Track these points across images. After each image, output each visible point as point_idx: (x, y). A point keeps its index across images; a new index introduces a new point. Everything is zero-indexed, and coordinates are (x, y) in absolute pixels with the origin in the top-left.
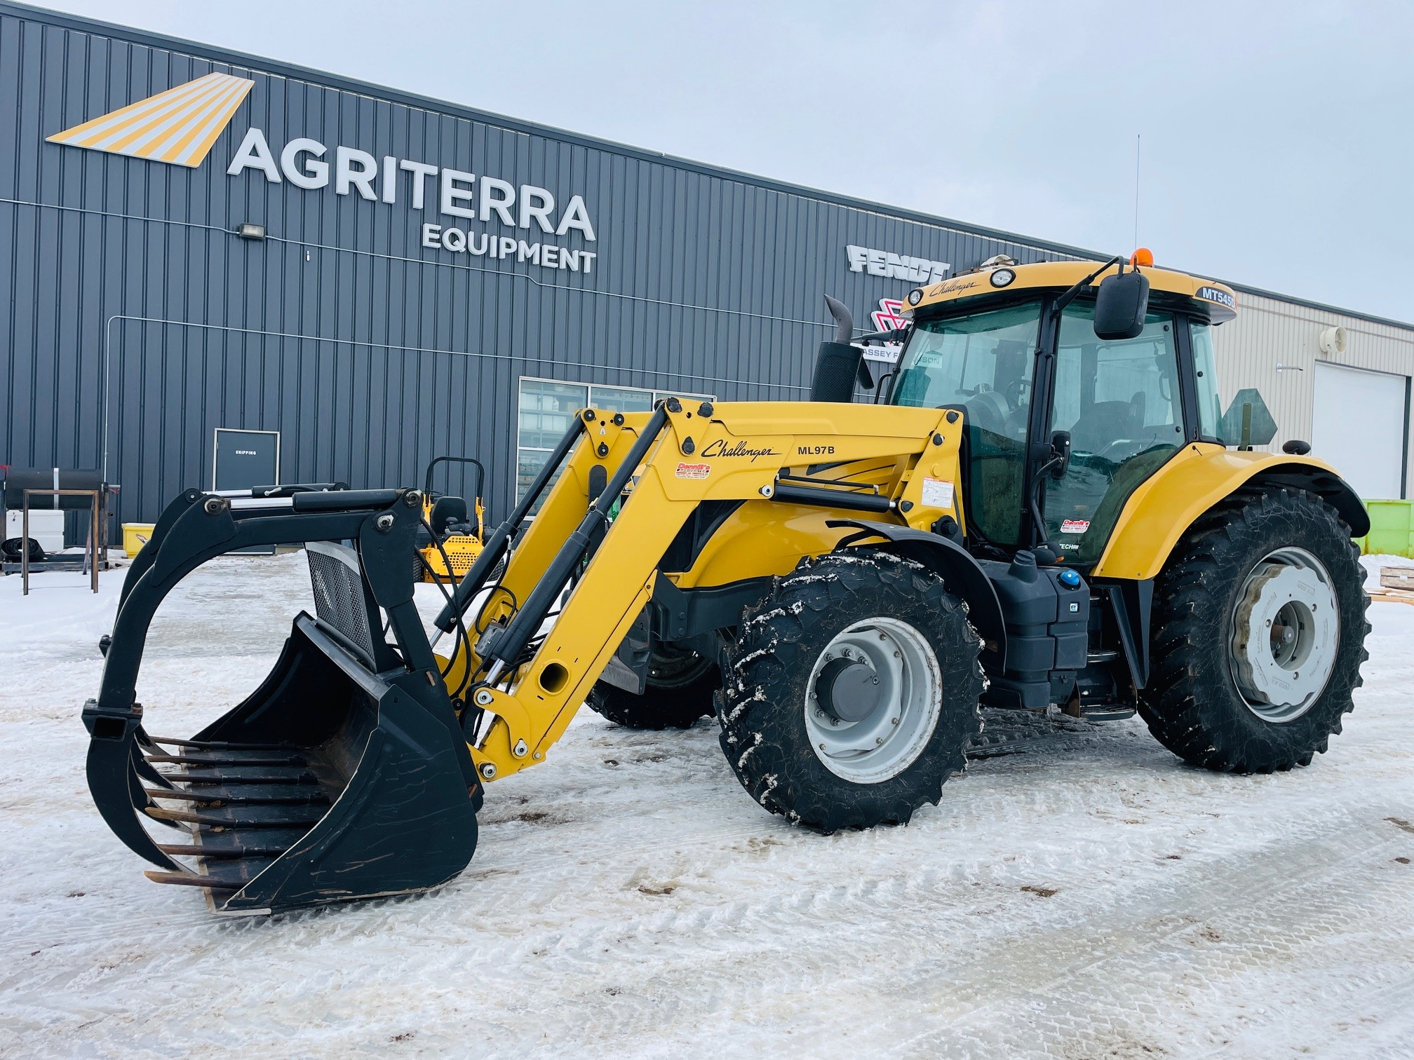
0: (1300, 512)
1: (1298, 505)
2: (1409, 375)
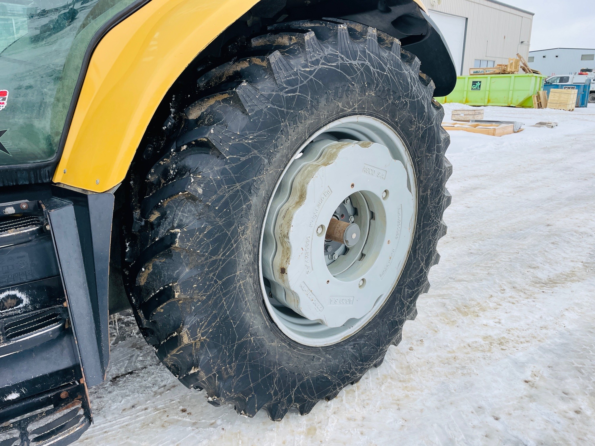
0: (367, 63)
1: (364, 52)
2: (467, 17)
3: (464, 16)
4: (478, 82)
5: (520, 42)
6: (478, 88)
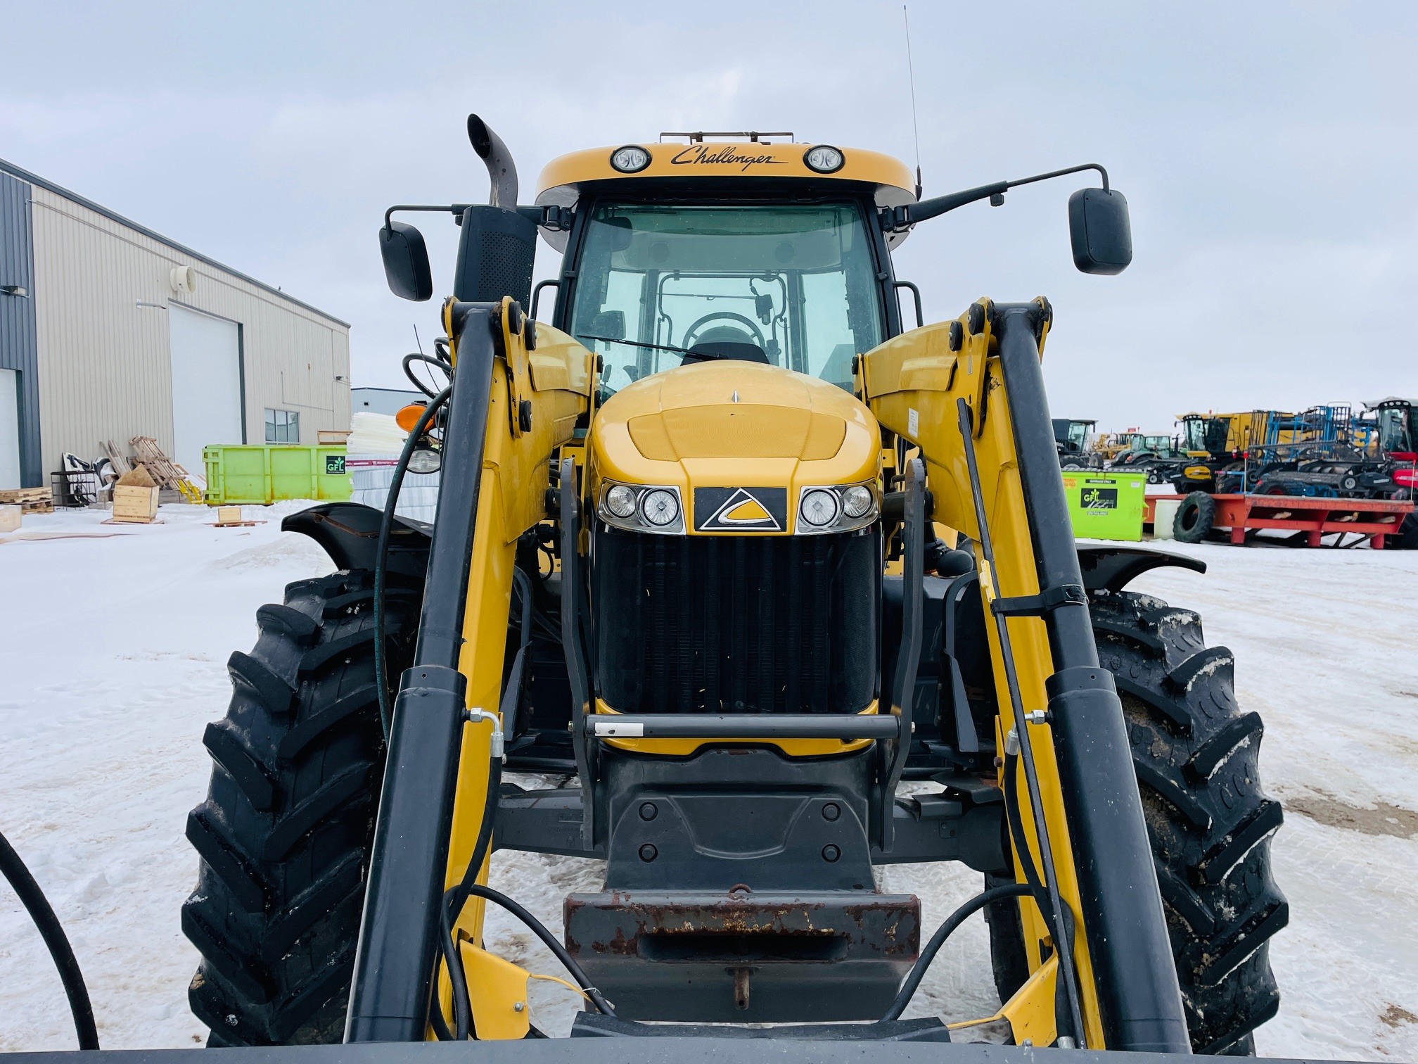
2: (241, 322)
3: (236, 320)
4: (339, 459)
5: (335, 376)
6: (340, 470)
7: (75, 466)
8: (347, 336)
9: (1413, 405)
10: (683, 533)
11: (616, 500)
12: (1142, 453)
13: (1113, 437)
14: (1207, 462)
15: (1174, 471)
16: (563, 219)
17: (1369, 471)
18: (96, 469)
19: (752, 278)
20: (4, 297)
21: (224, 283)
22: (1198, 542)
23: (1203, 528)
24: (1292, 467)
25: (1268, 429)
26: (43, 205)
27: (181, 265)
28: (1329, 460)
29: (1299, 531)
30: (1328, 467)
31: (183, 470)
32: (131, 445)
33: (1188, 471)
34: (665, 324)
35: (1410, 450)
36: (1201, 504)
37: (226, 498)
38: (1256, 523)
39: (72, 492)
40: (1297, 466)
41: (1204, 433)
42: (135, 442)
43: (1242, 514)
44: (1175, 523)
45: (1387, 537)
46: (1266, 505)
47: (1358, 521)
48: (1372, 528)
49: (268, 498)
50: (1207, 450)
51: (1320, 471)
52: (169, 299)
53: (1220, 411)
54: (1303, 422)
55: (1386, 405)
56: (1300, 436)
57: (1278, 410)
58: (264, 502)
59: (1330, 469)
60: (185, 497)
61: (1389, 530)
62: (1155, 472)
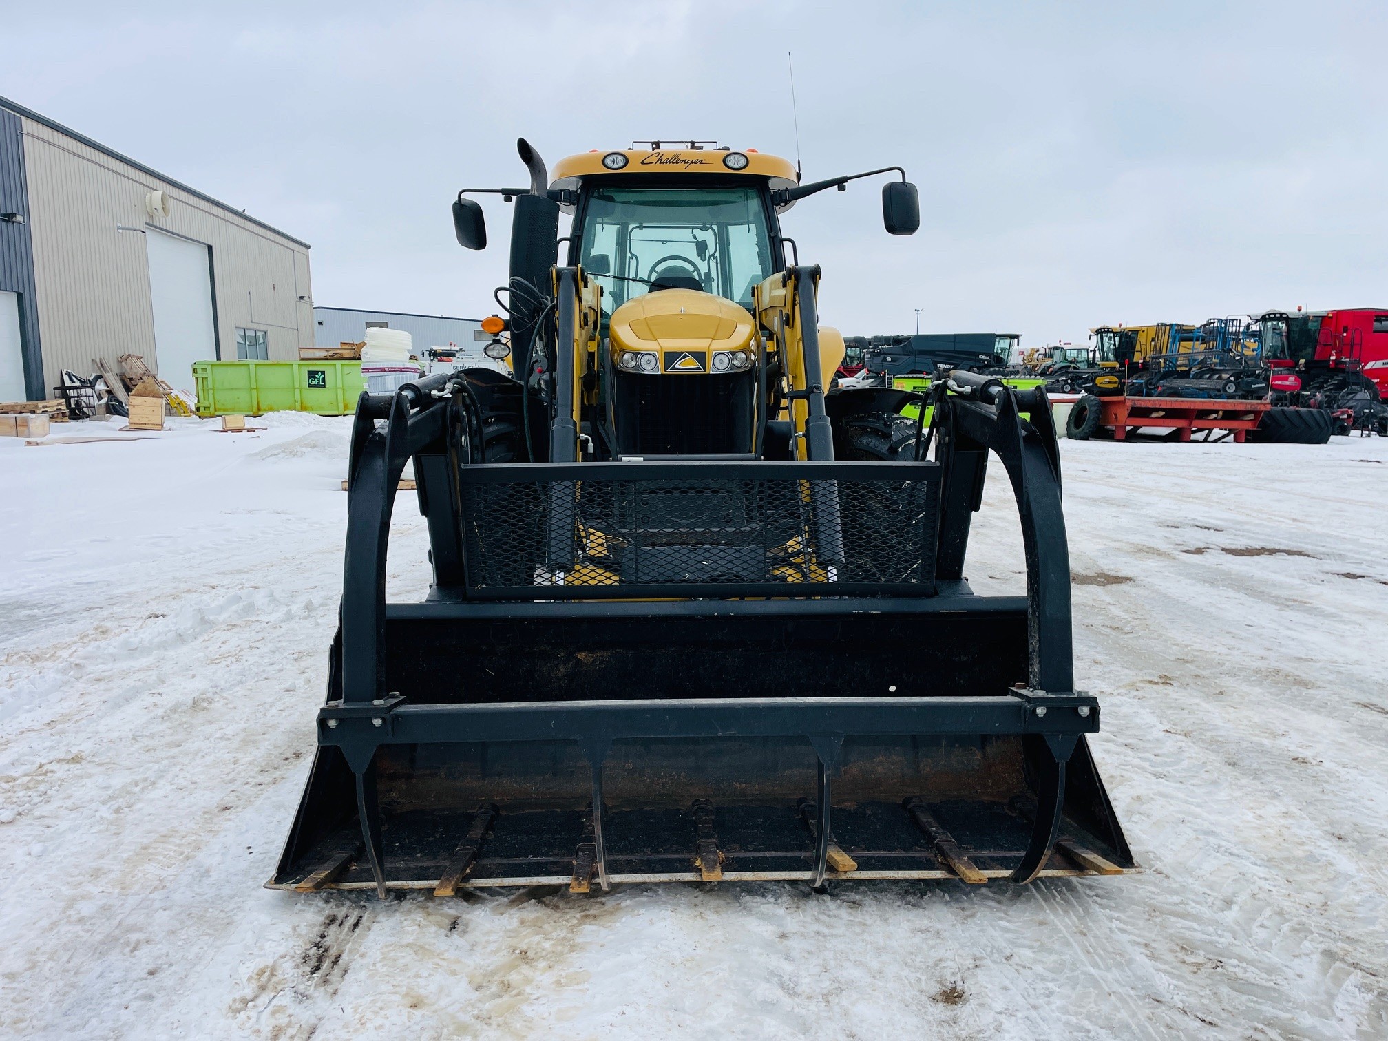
2: (210, 244)
3: (206, 243)
4: (318, 372)
5: (298, 296)
6: (321, 383)
7: (73, 382)
8: (307, 257)
9: (1290, 317)
10: (659, 373)
11: (627, 360)
12: (1062, 364)
13: (1042, 351)
14: (1116, 372)
15: (1086, 380)
16: (573, 198)
17: (1248, 376)
18: (92, 386)
19: (693, 228)
20: (4, 224)
21: (194, 207)
22: (1086, 439)
23: (1090, 427)
24: (1185, 375)
25: (1170, 340)
26: (33, 136)
27: (155, 190)
28: (1218, 368)
29: (1175, 428)
30: (1215, 374)
31: (167, 386)
32: (120, 362)
33: (1098, 381)
34: (633, 262)
35: (1288, 358)
36: (1090, 406)
37: (215, 410)
38: (1137, 421)
39: (73, 406)
40: (1190, 374)
41: (1115, 345)
42: (123, 359)
43: (1123, 414)
44: (1068, 423)
45: (1248, 432)
46: (1143, 405)
47: (1223, 418)
48: (1235, 424)
49: (255, 410)
50: (1117, 361)
51: (1209, 378)
52: (146, 223)
53: (1130, 324)
54: (1201, 334)
55: (1267, 317)
56: (1199, 347)
57: (1179, 323)
58: (251, 414)
59: (1217, 376)
60: (175, 410)
61: (1249, 426)
62: (1069, 381)
